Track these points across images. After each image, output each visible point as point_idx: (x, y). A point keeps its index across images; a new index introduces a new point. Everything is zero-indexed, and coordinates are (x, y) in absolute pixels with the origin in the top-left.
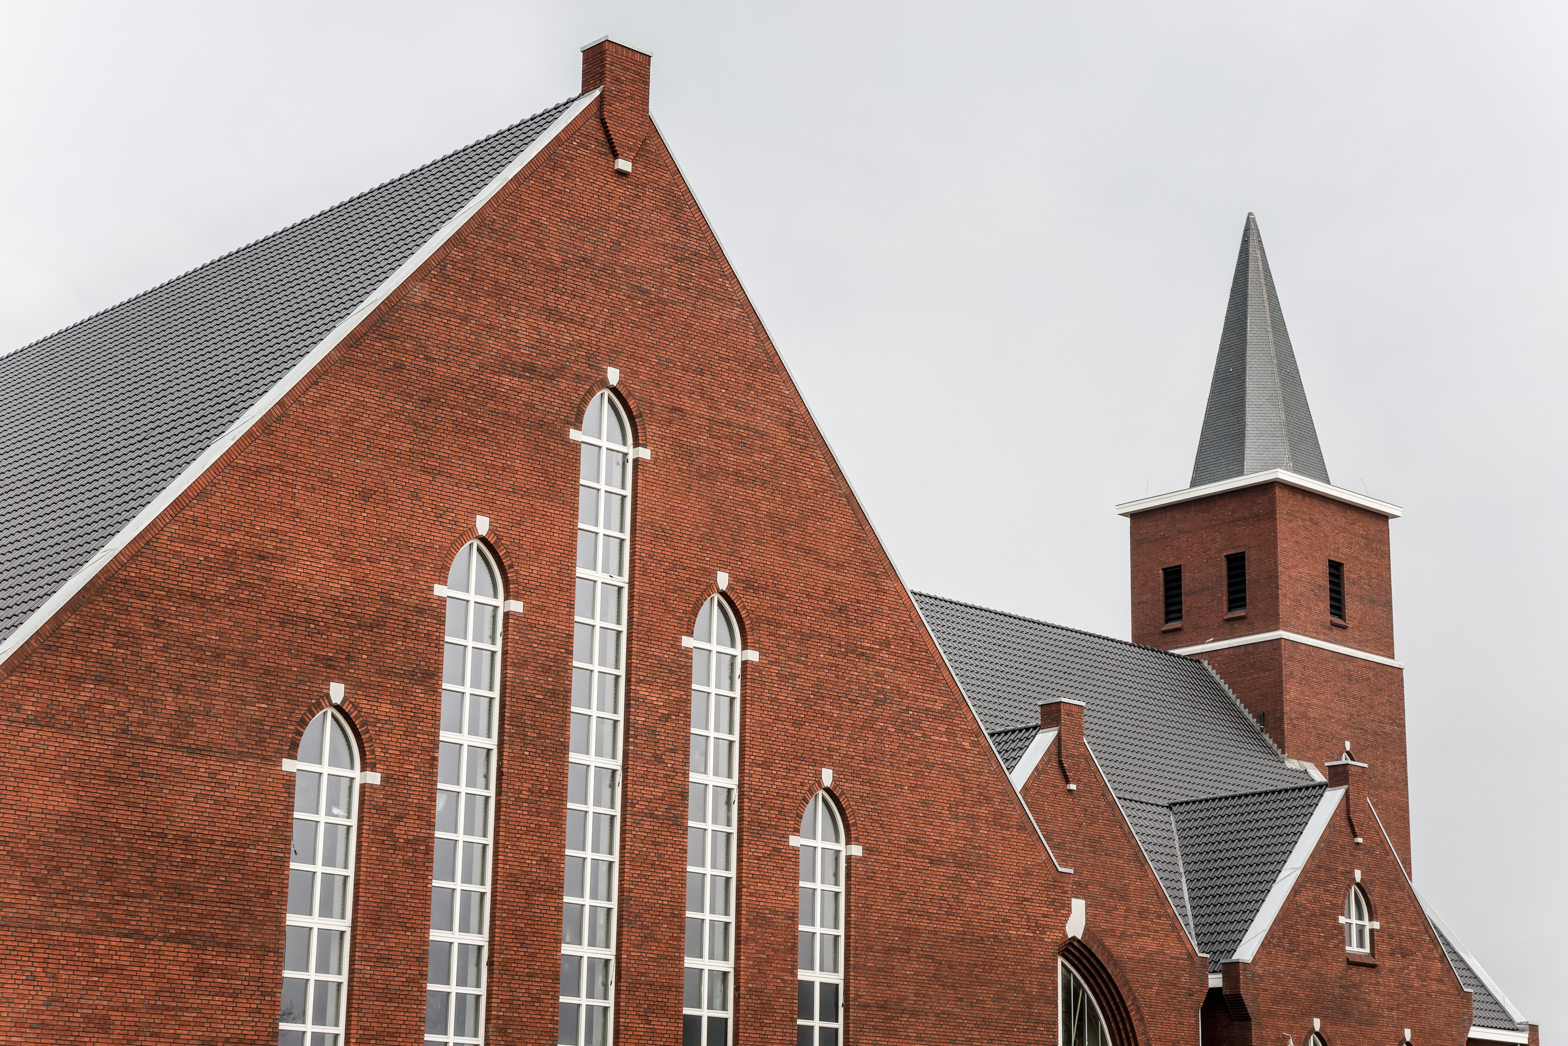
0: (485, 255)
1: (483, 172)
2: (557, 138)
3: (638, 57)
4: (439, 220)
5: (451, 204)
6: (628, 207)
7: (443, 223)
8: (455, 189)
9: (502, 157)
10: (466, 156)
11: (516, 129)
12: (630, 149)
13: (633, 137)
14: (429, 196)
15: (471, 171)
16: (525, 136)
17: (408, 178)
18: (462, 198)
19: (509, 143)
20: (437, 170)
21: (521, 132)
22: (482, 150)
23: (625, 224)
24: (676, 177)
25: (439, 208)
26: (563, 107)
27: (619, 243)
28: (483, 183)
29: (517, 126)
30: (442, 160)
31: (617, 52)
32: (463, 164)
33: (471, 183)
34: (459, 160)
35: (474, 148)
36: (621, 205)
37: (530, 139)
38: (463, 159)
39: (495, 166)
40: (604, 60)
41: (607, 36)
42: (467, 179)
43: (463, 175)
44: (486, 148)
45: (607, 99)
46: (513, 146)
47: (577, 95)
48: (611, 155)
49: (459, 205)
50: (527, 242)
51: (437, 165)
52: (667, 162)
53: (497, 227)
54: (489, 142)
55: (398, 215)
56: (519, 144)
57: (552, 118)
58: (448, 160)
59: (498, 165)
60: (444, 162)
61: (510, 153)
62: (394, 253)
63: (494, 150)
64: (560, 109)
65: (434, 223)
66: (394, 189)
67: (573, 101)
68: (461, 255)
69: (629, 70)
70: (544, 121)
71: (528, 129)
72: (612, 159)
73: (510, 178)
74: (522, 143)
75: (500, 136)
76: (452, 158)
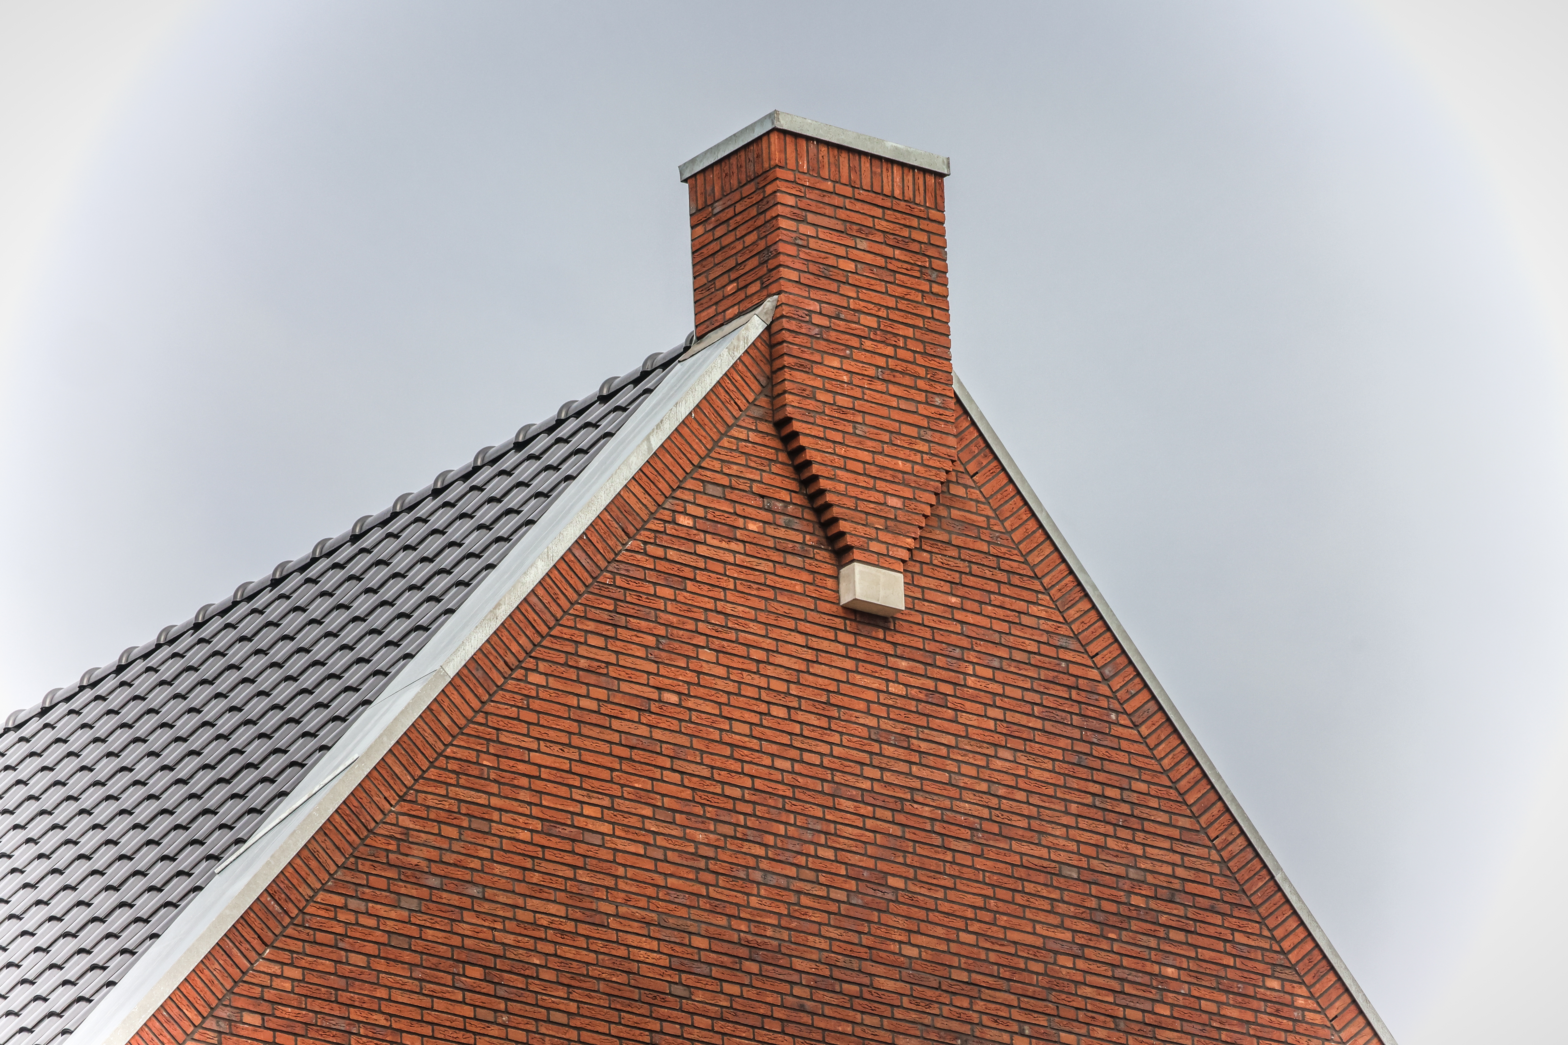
0: (381, 965)
1: (349, 656)
2: (618, 505)
3: (894, 182)
4: (200, 851)
5: (239, 785)
6: (905, 741)
7: (217, 858)
8: (252, 731)
9: (419, 596)
10: (286, 605)
11: (461, 487)
12: (893, 524)
13: (901, 478)
14: (155, 763)
15: (305, 659)
16: (497, 509)
17: (75, 704)
18: (281, 760)
19: (441, 540)
20: (180, 664)
21: (480, 497)
22: (341, 574)
23: (898, 806)
24: (1072, 614)
25: (196, 806)
26: (631, 393)
27: (880, 881)
28: (354, 698)
29: (466, 477)
30: (197, 626)
31: (815, 170)
32: (275, 633)
33: (308, 700)
34: (260, 620)
35: (312, 572)
36: (877, 736)
37: (516, 520)
38: (273, 614)
39: (395, 631)
40: (766, 204)
41: (773, 116)
42: (293, 687)
43: (277, 674)
44: (355, 568)
45: (793, 346)
46: (457, 553)
47: (680, 341)
48: (823, 555)
49: (270, 790)
50: (532, 904)
51: (179, 647)
52: (1034, 559)
53: (418, 856)
54: (366, 543)
55: (45, 846)
56: (476, 541)
57: (595, 434)
58: (218, 622)
59: (405, 625)
60: (204, 633)
61: (447, 580)
62: (41, 988)
63: (385, 571)
64: (621, 400)
65: (184, 862)
66: (25, 748)
67: (666, 365)
68: (290, 972)
69: (865, 231)
70: (565, 449)
71: (508, 482)
72: (829, 570)
73: (452, 671)
74: (489, 536)
75: (405, 518)
76: (232, 617)
